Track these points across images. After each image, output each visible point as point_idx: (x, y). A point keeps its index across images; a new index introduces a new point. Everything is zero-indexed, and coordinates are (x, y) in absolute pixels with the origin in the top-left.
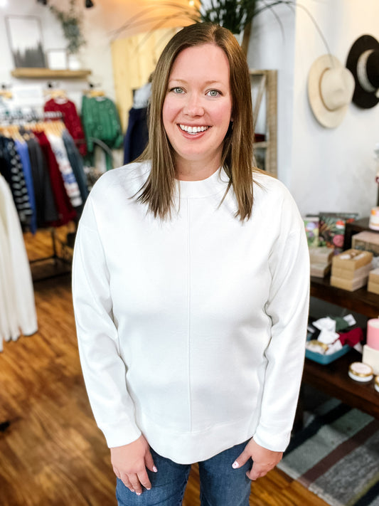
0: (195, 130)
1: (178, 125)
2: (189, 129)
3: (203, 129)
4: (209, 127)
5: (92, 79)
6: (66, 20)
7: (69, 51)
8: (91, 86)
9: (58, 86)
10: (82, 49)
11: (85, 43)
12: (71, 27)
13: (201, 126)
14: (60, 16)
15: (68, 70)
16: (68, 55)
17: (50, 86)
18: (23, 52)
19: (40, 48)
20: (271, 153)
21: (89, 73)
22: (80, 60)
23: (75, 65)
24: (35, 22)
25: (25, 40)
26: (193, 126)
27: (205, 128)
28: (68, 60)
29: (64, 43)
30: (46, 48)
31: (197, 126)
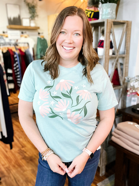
1: (63, 46)
5: (40, 31)
6: (30, 6)
7: (31, 19)
8: (39, 33)
9: (25, 33)
10: (36, 18)
11: (37, 16)
12: (32, 9)
14: (28, 4)
15: (30, 26)
16: (30, 21)
17: (22, 33)
18: (12, 18)
19: (19, 17)
20: (126, 60)
21: (39, 28)
22: (35, 23)
23: (33, 25)
24: (18, 6)
25: (13, 14)
27: (73, 48)
28: (30, 23)
29: (29, 15)
30: (21, 17)
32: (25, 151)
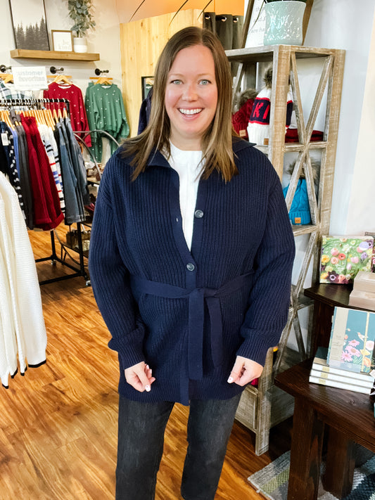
0: (192, 112)
1: (179, 109)
2: (187, 112)
3: (198, 111)
4: (203, 109)
7: (74, 32)
8: (98, 72)
10: (89, 31)
13: (196, 108)
15: (73, 52)
16: (73, 37)
17: (53, 70)
21: (97, 57)
23: (81, 48)
25: (28, 19)
26: (190, 109)
27: (200, 110)
28: (73, 42)
31: (194, 109)
32: (63, 388)
